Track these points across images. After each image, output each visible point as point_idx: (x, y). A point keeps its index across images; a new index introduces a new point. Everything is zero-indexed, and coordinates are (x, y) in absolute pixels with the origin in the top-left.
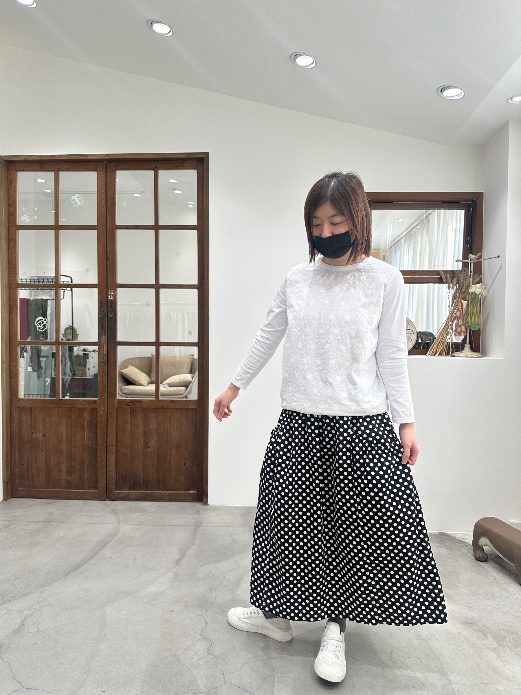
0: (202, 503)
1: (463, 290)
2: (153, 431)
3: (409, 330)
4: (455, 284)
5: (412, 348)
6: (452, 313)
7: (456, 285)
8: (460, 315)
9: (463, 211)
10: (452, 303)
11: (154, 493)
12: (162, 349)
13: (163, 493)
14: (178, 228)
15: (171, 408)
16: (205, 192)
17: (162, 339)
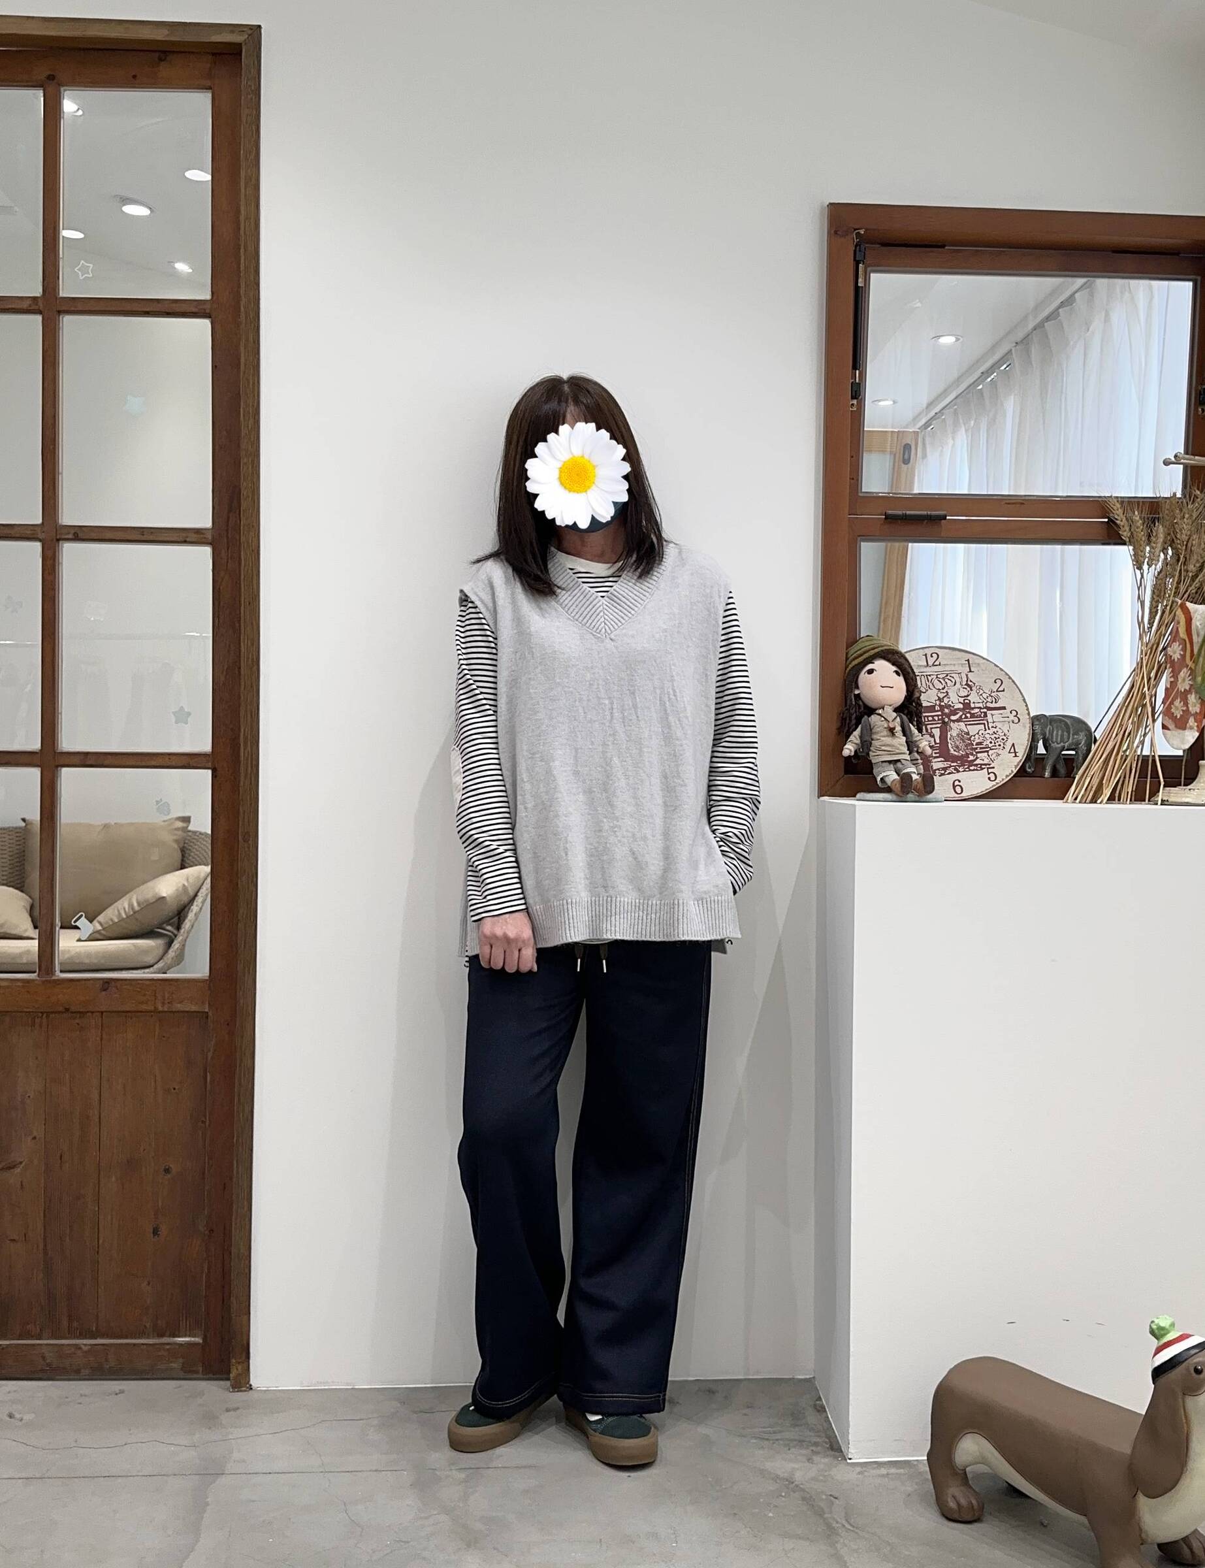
0: (228, 1383)
1: (1191, 567)
2: (28, 1101)
3: (1004, 708)
4: (1159, 545)
5: (1014, 776)
6: (1151, 648)
7: (1164, 550)
8: (1183, 657)
9: (1189, 285)
10: (1151, 612)
11: (34, 1345)
12: (69, 777)
13: (68, 1345)
14: (136, 307)
15: (102, 1012)
16: (243, 174)
17: (68, 742)
